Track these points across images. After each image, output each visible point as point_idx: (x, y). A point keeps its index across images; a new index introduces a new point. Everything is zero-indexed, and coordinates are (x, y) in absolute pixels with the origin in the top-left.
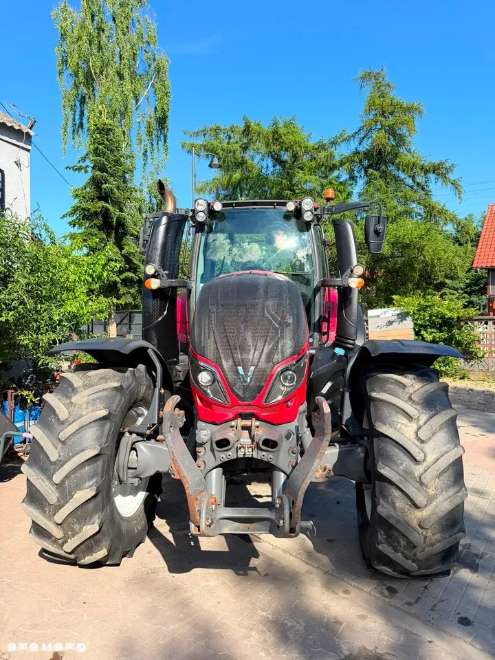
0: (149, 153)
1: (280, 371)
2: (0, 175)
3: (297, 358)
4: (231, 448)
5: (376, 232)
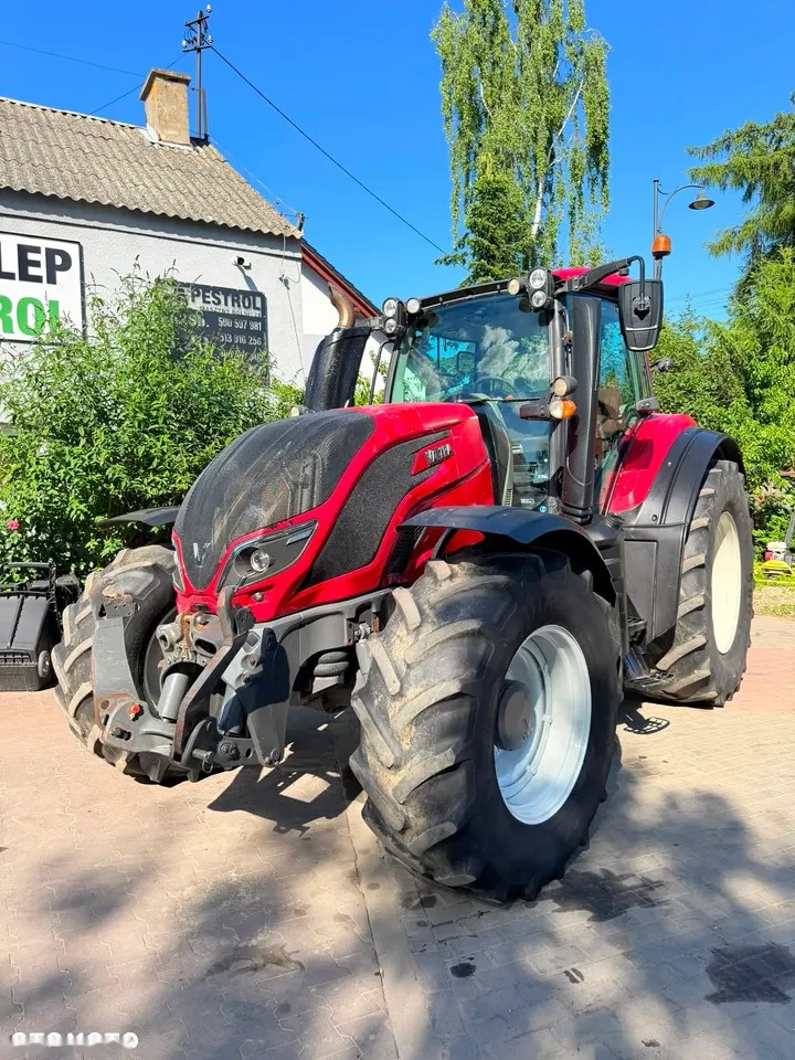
0: (577, 211)
1: (237, 550)
2: (258, 300)
3: (265, 533)
4: (172, 648)
5: (636, 312)
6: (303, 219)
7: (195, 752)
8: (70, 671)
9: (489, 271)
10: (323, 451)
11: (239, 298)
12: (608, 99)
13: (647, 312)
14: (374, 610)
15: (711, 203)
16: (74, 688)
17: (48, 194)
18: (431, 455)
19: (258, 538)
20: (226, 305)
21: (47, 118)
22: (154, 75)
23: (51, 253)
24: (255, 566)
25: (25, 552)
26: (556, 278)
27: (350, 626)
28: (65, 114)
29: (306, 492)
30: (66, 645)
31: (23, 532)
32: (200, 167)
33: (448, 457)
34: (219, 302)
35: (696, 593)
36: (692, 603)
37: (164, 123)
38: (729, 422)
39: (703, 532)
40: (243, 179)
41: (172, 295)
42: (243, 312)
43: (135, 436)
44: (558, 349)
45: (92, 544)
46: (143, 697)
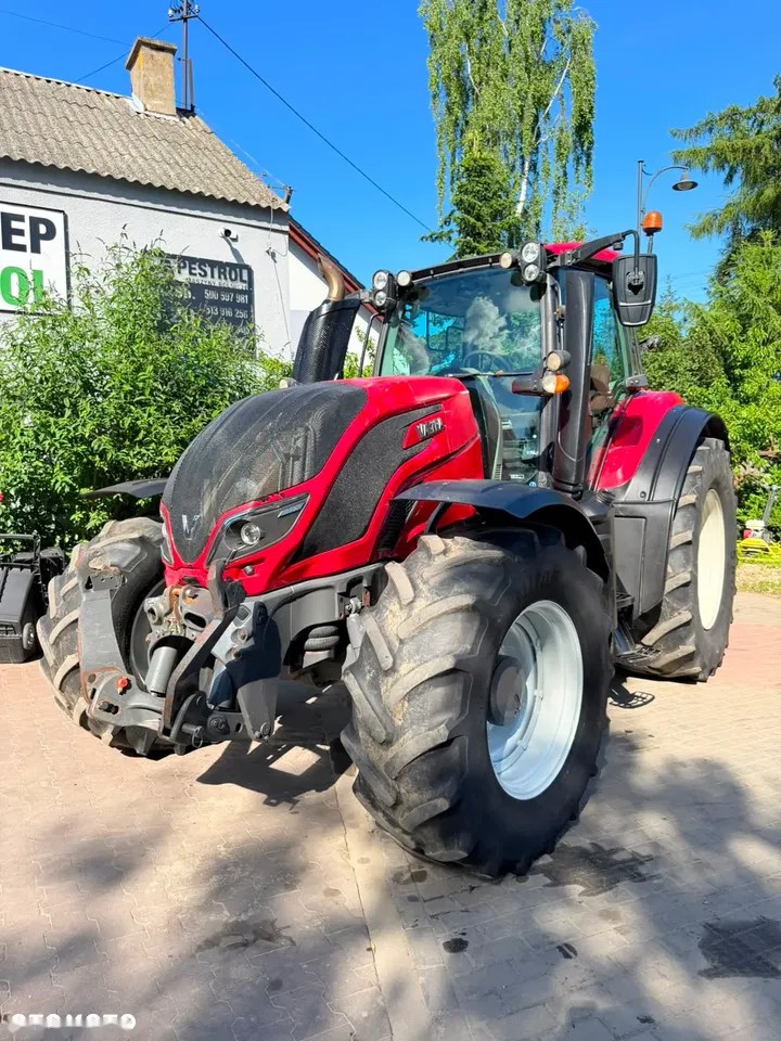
1: (227, 522)
2: (245, 273)
3: (255, 505)
4: (160, 622)
5: (630, 286)
6: (291, 192)
7: (185, 727)
8: (56, 643)
9: (475, 248)
10: (315, 422)
11: (225, 270)
12: (594, 79)
13: (641, 286)
14: (365, 584)
15: (694, 185)
16: (59, 660)
17: (32, 161)
18: (423, 428)
19: (249, 511)
20: (213, 276)
21: (31, 85)
22: (140, 44)
23: (35, 222)
24: (246, 539)
25: (9, 523)
26: (548, 252)
27: (341, 601)
28: (49, 81)
29: (298, 464)
30: (51, 617)
31: (7, 504)
32: (187, 138)
33: (438, 432)
34: (205, 275)
35: (682, 569)
36: (678, 579)
37: (150, 92)
38: (710, 402)
39: (691, 509)
40: (229, 151)
41: (158, 265)
42: (229, 284)
43: (121, 408)
44: (550, 324)
45: (77, 517)
46: (130, 671)
